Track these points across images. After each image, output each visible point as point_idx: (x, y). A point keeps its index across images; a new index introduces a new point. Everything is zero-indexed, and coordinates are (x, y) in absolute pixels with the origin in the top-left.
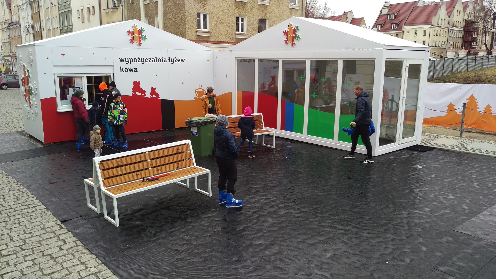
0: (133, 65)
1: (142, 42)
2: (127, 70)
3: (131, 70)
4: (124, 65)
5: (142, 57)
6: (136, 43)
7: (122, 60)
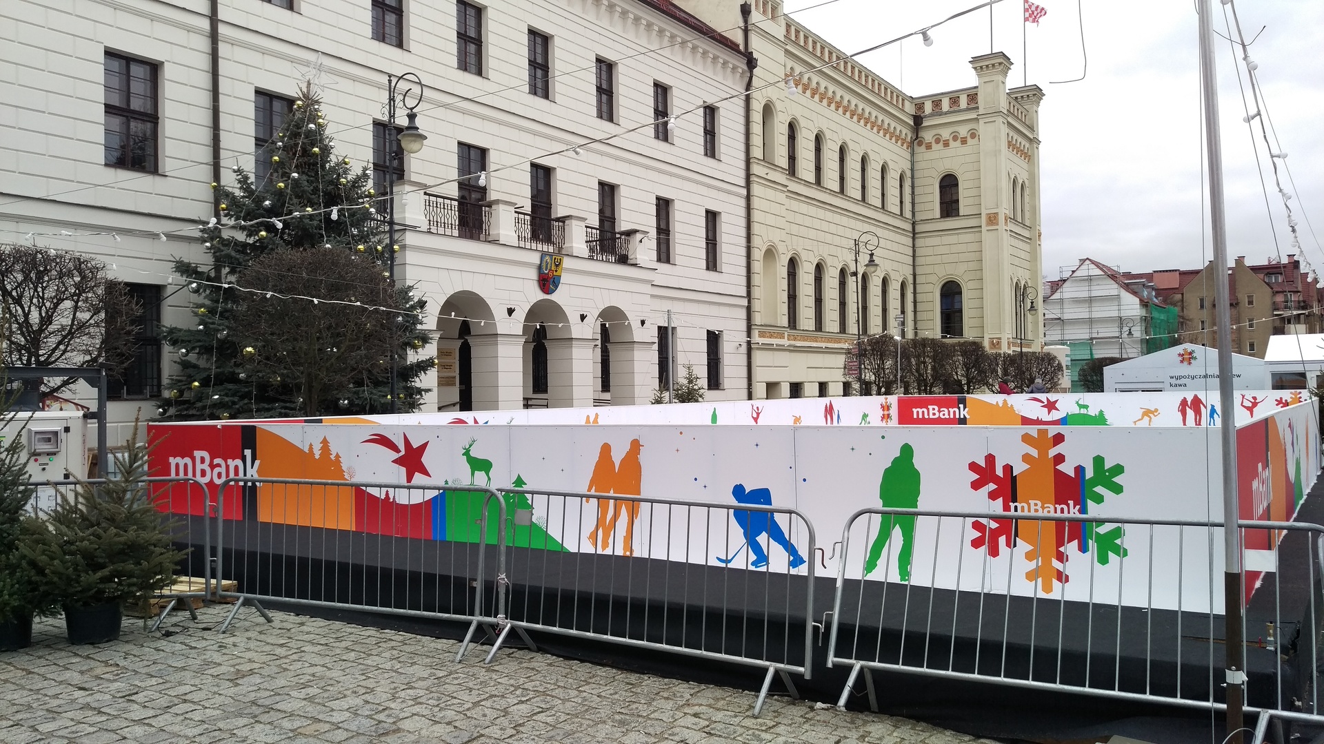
0: (1182, 381)
1: (1192, 361)
2: (1176, 385)
3: (1180, 385)
4: (1174, 381)
5: (1192, 374)
6: (1186, 363)
7: (1172, 377)
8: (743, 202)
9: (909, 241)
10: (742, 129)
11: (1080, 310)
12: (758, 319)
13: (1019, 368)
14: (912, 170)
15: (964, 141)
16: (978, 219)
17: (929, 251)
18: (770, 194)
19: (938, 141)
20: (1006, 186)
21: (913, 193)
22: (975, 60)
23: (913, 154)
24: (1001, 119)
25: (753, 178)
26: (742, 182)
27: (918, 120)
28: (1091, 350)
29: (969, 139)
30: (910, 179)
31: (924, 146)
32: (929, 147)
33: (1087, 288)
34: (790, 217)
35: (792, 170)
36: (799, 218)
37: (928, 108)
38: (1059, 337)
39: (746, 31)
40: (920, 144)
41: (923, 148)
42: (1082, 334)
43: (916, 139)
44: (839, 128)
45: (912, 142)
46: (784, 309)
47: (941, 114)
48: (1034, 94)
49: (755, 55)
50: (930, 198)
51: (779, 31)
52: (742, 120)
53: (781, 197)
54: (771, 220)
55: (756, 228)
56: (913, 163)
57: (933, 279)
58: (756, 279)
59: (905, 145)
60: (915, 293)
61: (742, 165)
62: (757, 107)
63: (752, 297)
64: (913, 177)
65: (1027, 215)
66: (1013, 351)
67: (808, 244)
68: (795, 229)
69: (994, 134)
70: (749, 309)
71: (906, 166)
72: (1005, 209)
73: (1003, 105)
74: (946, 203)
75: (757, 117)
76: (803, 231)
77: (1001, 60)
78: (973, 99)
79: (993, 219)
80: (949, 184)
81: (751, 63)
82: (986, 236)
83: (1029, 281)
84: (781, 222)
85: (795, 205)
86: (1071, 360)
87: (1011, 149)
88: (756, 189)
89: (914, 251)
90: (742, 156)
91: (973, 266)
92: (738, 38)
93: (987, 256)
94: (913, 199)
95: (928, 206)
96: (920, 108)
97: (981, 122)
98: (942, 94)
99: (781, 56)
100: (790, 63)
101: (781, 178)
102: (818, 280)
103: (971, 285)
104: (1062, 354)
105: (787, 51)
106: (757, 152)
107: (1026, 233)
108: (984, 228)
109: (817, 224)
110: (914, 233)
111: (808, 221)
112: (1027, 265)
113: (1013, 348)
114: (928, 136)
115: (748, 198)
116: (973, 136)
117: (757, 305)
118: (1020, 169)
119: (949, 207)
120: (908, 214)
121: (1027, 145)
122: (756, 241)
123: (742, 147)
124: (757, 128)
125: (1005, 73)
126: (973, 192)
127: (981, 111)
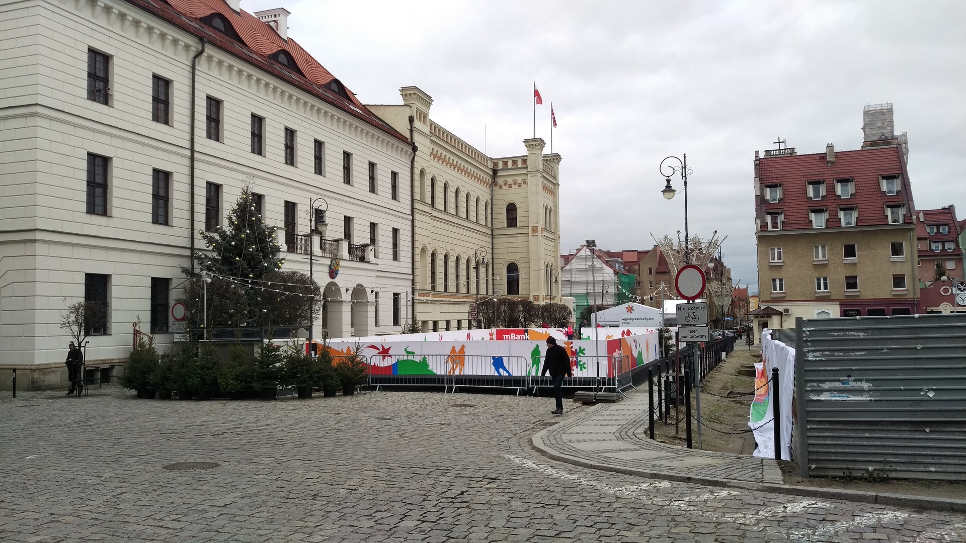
0: (628, 321)
1: (632, 311)
2: (625, 323)
3: (627, 323)
4: (624, 321)
5: (632, 318)
6: (629, 312)
7: (623, 319)
8: (410, 223)
9: (490, 240)
10: (409, 184)
11: (581, 276)
12: (418, 287)
13: (550, 312)
14: (492, 200)
15: (520, 186)
16: (526, 229)
17: (501, 246)
18: (423, 218)
19: (505, 184)
20: (542, 211)
21: (492, 213)
22: (526, 141)
23: (492, 191)
24: (540, 175)
25: (415, 210)
26: (410, 213)
27: (495, 172)
28: (587, 299)
29: (522, 184)
30: (491, 205)
31: (498, 186)
32: (501, 187)
33: (585, 263)
34: (432, 229)
35: (433, 205)
36: (436, 231)
37: (500, 165)
38: (569, 292)
39: (411, 131)
40: (496, 185)
41: (497, 188)
42: (582, 290)
43: (494, 183)
44: (456, 179)
45: (492, 184)
46: (429, 280)
47: (508, 169)
48: (556, 158)
49: (417, 144)
50: (501, 216)
51: (426, 130)
52: (409, 179)
53: (428, 220)
54: (424, 232)
55: (417, 237)
56: (492, 197)
57: (502, 261)
58: (417, 265)
59: (488, 186)
60: (493, 269)
61: (409, 203)
62: (417, 172)
63: (415, 274)
64: (492, 204)
65: (553, 226)
66: (546, 303)
67: (441, 244)
68: (434, 236)
69: (536, 182)
70: (413, 281)
71: (488, 197)
72: (541, 225)
73: (541, 167)
74: (510, 219)
75: (417, 177)
76: (438, 237)
77: (540, 143)
78: (524, 162)
79: (535, 230)
80: (511, 209)
81: (415, 149)
82: (532, 239)
83: (554, 263)
84: (429, 233)
85: (435, 223)
86: (576, 306)
87: (544, 190)
88: (417, 216)
89: (493, 246)
90: (409, 198)
91: (524, 255)
92: (408, 135)
93: (532, 249)
94: (492, 216)
95: (500, 221)
96: (496, 165)
97: (529, 175)
98: (508, 158)
99: (428, 142)
100: (432, 146)
101: (428, 209)
102: (446, 263)
103: (523, 265)
104: (570, 303)
105: (431, 140)
106: (417, 196)
107: (552, 236)
108: (530, 234)
109: (445, 233)
110: (492, 235)
111: (440, 232)
112: (552, 254)
113: (545, 301)
114: (500, 181)
115: (413, 221)
116: (525, 183)
117: (417, 279)
118: (549, 201)
119: (512, 221)
120: (489, 225)
121: (553, 187)
122: (417, 244)
123: (409, 193)
124: (417, 184)
125: (541, 149)
126: (525, 214)
127: (529, 169)
